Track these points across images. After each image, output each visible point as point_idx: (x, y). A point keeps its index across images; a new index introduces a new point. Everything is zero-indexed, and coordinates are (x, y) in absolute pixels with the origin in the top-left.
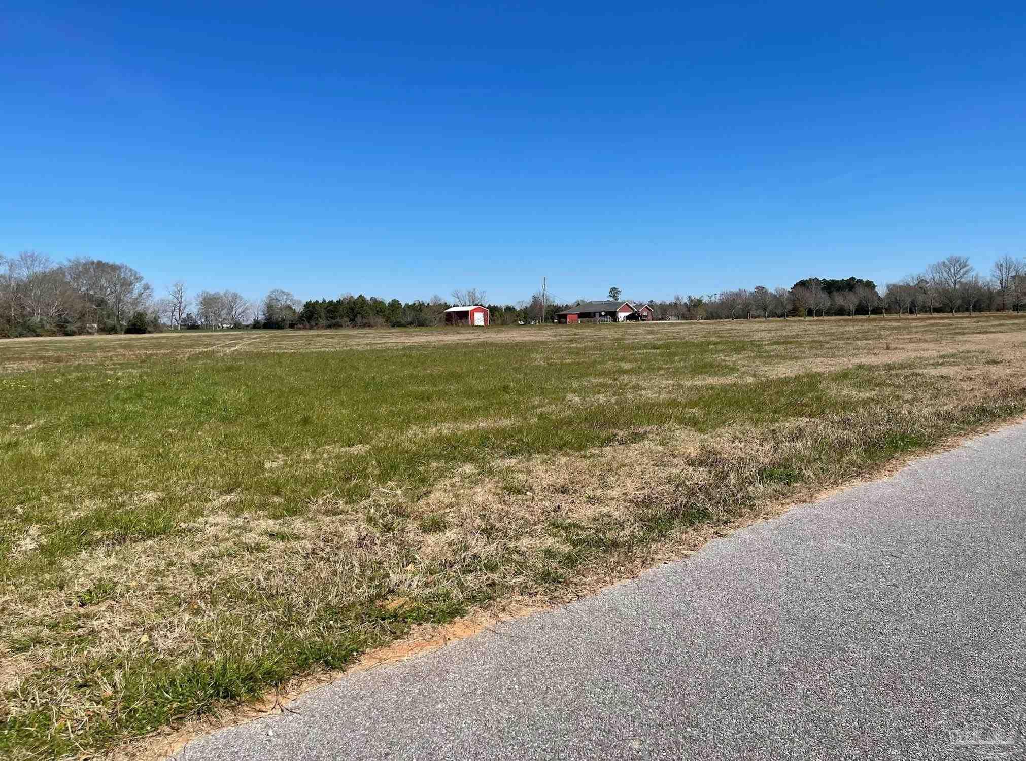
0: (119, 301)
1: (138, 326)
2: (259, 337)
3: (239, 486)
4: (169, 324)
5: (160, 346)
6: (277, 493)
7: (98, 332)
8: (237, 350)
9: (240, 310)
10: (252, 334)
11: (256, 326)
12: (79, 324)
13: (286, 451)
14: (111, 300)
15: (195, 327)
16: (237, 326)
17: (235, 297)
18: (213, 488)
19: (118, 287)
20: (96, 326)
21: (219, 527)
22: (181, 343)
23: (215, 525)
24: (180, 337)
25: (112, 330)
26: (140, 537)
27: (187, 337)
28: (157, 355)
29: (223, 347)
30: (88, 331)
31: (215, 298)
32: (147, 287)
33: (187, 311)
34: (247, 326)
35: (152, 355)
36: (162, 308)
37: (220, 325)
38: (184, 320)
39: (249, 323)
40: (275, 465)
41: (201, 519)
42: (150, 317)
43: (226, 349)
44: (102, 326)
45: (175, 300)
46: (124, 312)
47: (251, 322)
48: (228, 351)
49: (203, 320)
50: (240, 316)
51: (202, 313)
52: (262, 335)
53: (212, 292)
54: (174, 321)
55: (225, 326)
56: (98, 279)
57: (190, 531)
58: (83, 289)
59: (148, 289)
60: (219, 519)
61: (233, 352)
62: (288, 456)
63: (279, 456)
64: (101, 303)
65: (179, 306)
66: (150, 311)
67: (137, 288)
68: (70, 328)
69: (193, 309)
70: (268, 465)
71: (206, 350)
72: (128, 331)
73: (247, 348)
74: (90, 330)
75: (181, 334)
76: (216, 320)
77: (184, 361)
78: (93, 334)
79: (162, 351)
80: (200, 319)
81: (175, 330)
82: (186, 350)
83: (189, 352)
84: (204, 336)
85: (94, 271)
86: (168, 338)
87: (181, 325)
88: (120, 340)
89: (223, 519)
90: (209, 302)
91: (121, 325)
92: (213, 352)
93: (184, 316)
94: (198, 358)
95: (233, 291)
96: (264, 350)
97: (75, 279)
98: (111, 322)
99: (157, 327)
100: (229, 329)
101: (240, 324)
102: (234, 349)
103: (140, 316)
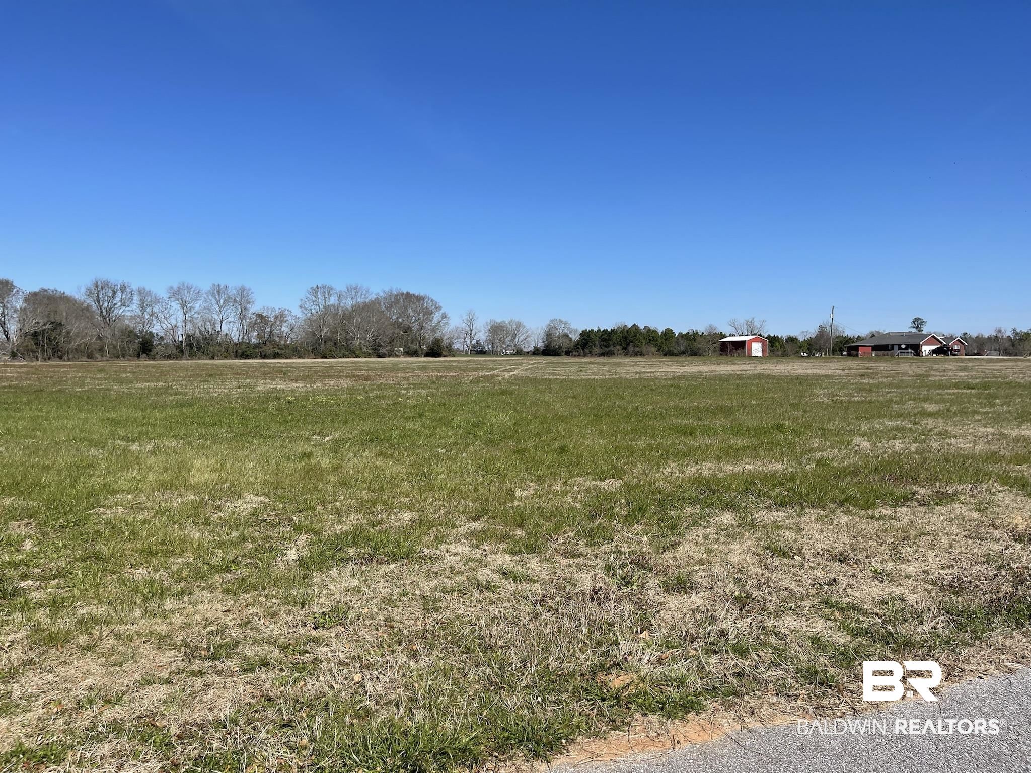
0: (422, 328)
1: (435, 351)
2: (537, 363)
3: (486, 514)
4: (461, 349)
5: (449, 368)
6: (520, 526)
7: (403, 355)
8: (514, 375)
9: (522, 338)
10: (531, 360)
11: (536, 352)
12: (389, 348)
13: (539, 480)
14: (415, 327)
15: (482, 353)
16: (519, 353)
17: (519, 325)
18: (463, 513)
19: (421, 316)
20: (402, 349)
21: (458, 558)
22: (469, 367)
23: (455, 554)
24: (469, 361)
25: (414, 354)
26: (386, 559)
27: (474, 361)
28: (446, 377)
29: (503, 371)
30: (395, 354)
31: (501, 326)
32: (444, 316)
33: (476, 338)
34: (528, 353)
35: (441, 377)
36: (456, 335)
37: (504, 351)
38: (473, 346)
39: (530, 349)
40: (525, 493)
41: (443, 547)
42: (446, 342)
43: (506, 373)
44: (407, 350)
45: (467, 328)
46: (425, 337)
47: (531, 349)
48: (507, 375)
49: (490, 346)
50: (522, 343)
51: (490, 339)
52: (540, 361)
53: (499, 320)
54: (465, 346)
55: (508, 352)
56: (406, 309)
57: (431, 558)
58: (394, 317)
59: (445, 317)
60: (460, 549)
61: (511, 377)
62: (539, 485)
63: (531, 484)
64: (407, 329)
65: (470, 333)
66: (446, 337)
67: (437, 317)
68: (382, 351)
69: (482, 336)
70: (518, 493)
71: (487, 374)
72: (427, 355)
73: (523, 374)
74: (397, 353)
75: (470, 358)
76: (501, 347)
77: (466, 384)
78: (400, 357)
79: (451, 374)
80: (488, 345)
81: (466, 354)
82: (470, 374)
83: (473, 375)
84: (489, 361)
85: (404, 301)
86: (458, 362)
87: (471, 350)
88: (420, 362)
89: (463, 549)
90: (496, 329)
91: (422, 349)
92: (493, 376)
93: (474, 342)
94: (478, 382)
95: (517, 320)
96: (539, 376)
97: (389, 308)
98: (414, 347)
99: (451, 352)
100: (512, 355)
101: (521, 350)
102: (513, 373)
103: (437, 342)
